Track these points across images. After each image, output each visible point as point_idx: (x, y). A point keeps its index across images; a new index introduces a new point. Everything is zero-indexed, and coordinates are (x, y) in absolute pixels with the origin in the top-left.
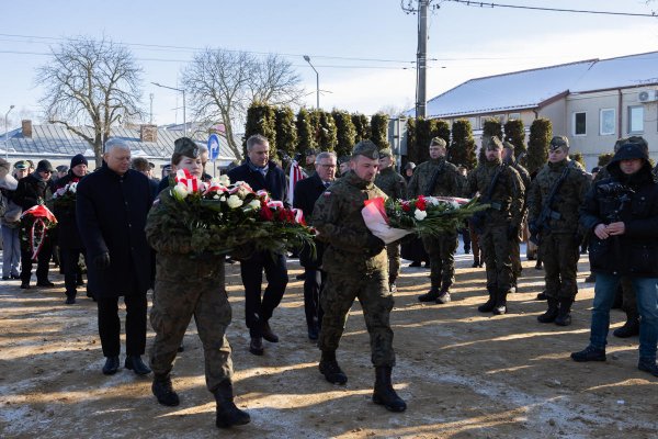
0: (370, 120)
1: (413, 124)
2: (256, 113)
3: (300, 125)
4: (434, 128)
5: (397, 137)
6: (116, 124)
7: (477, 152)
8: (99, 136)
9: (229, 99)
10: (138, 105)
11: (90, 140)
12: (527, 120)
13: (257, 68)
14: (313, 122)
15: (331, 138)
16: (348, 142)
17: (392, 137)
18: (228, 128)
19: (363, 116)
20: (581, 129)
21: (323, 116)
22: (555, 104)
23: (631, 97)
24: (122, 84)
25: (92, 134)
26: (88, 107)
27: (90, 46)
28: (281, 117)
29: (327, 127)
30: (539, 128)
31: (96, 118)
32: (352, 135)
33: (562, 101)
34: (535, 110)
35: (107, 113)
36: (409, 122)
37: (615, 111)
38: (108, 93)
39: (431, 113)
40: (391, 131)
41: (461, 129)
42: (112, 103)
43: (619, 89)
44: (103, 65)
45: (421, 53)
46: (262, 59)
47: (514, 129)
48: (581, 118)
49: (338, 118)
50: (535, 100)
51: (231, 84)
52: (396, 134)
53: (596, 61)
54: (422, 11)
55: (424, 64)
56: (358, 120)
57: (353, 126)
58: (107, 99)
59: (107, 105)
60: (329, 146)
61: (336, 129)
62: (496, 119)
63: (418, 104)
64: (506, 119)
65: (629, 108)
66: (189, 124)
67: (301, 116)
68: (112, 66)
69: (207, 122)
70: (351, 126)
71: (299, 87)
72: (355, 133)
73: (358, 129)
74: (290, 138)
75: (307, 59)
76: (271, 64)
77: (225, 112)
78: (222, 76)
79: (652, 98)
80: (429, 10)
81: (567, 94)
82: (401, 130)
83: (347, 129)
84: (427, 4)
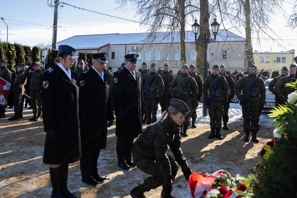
0: (32, 49)
1: (51, 52)
5: (44, 56)
14: (5, 48)
15: (13, 55)
16: (21, 57)
17: (42, 57)
19: (28, 47)
20: (113, 58)
21: (9, 46)
22: (105, 48)
23: (129, 48)
29: (11, 50)
32: (23, 55)
34: (97, 49)
36: (49, 51)
40: (41, 54)
43: (125, 45)
45: (55, 23)
47: (90, 56)
48: (113, 54)
49: (17, 47)
50: (98, 46)
52: (43, 55)
53: (119, 34)
54: (56, 7)
55: (56, 28)
56: (26, 49)
57: (24, 51)
60: (12, 59)
61: (16, 52)
62: (81, 52)
63: (53, 44)
65: (128, 51)
70: (22, 49)
72: (25, 54)
73: (26, 52)
75: (3, 19)
79: (135, 48)
80: (59, 7)
81: (109, 45)
82: (45, 54)
83: (21, 52)
84: (58, 4)
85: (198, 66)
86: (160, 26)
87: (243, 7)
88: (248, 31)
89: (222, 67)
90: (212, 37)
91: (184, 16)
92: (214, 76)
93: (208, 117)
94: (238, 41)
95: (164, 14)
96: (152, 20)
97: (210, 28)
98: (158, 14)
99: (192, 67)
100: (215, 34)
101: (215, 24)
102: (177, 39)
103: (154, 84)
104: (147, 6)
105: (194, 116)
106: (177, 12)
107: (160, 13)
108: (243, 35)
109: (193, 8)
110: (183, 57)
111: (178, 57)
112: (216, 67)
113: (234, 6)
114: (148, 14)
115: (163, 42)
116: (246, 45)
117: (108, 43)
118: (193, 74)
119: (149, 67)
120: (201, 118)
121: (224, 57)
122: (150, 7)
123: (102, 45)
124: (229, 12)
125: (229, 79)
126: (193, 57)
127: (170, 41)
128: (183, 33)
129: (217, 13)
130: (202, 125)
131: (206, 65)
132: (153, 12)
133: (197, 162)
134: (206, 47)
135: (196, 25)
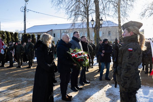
0: (14, 33)
4: (28, 35)
5: (20, 37)
7: (36, 40)
14: (1, 33)
15: (5, 37)
16: (9, 38)
19: (12, 33)
20: (54, 36)
21: (3, 32)
22: (50, 32)
23: (62, 31)
29: (4, 35)
32: (10, 37)
33: (51, 31)
34: (47, 32)
36: (23, 34)
37: (60, 33)
39: (27, 32)
40: (19, 36)
41: (33, 36)
43: (60, 30)
45: (25, 20)
48: (54, 34)
49: (7, 33)
52: (20, 36)
53: (57, 24)
54: (25, 12)
55: (25, 23)
56: (11, 33)
57: (10, 34)
60: (5, 39)
61: (6, 35)
62: (39, 34)
63: (24, 31)
65: (62, 33)
72: (11, 36)
73: (12, 35)
79: (65, 32)
80: (26, 12)
81: (52, 30)
82: (21, 36)
83: (9, 35)
84: (26, 10)
91: (88, 15)
95: (79, 14)
96: (73, 18)
100: (101, 24)
101: (101, 20)
104: (70, 10)
106: (85, 13)
107: (77, 14)
109: (93, 11)
114: (71, 15)
115: (79, 28)
117: (51, 29)
121: (109, 34)
122: (72, 11)
123: (48, 30)
127: (82, 27)
132: (73, 13)
135: (92, 21)
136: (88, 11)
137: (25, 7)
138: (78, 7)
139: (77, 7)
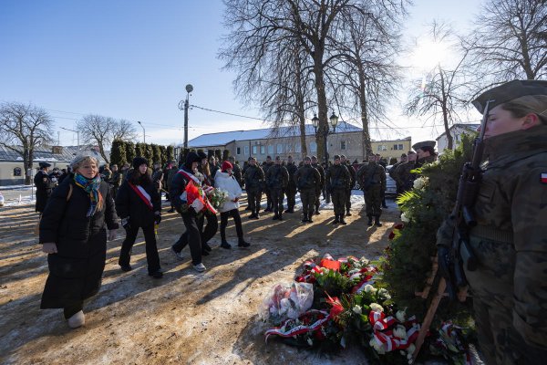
0: (166, 148)
1: (183, 150)
2: (116, 144)
3: (137, 149)
5: (177, 155)
6: (38, 145)
8: (26, 151)
9: (102, 136)
10: (51, 137)
11: (21, 153)
12: (222, 149)
13: (116, 124)
14: (143, 148)
15: (151, 155)
16: (157, 156)
17: (175, 155)
18: (102, 149)
19: (163, 146)
20: (238, 153)
21: (147, 146)
22: (231, 144)
23: (253, 143)
24: (41, 127)
25: (22, 150)
26: (19, 136)
27: (22, 107)
28: (129, 146)
29: (149, 150)
30: (226, 152)
31: (25, 142)
32: (159, 154)
33: (233, 143)
34: (225, 146)
35: (31, 140)
36: (181, 149)
37: (249, 147)
38: (32, 131)
39: (189, 146)
42: (35, 135)
43: (250, 140)
44: (29, 117)
45: (186, 124)
46: (119, 122)
47: (218, 152)
48: (239, 149)
49: (153, 147)
50: (224, 143)
51: (103, 130)
52: (176, 153)
53: (243, 131)
54: (186, 110)
55: (187, 128)
56: (162, 148)
58: (32, 133)
59: (32, 137)
61: (152, 151)
62: (212, 149)
63: (185, 142)
64: (216, 149)
65: (252, 147)
66: (81, 146)
67: (137, 145)
68: (35, 118)
69: (90, 146)
70: (159, 150)
71: (136, 133)
73: (162, 151)
74: (133, 154)
75: (139, 123)
76: (123, 123)
77: (100, 142)
78: (98, 127)
79: (258, 144)
80: (189, 110)
81: (234, 141)
82: (179, 152)
84: (188, 107)
85: (319, 157)
86: (282, 121)
87: (359, 100)
88: (365, 122)
89: (342, 156)
90: (331, 129)
91: (302, 111)
92: (336, 166)
93: (331, 203)
94: (356, 132)
95: (285, 110)
96: (274, 117)
97: (329, 121)
98: (279, 110)
99: (313, 158)
100: (334, 126)
101: (334, 117)
102: (298, 133)
103: (279, 176)
105: (318, 204)
106: (297, 107)
107: (281, 110)
108: (360, 125)
110: (304, 149)
111: (299, 149)
112: (337, 157)
113: (351, 99)
114: (270, 112)
116: (364, 134)
118: (315, 165)
119: (273, 160)
120: (324, 205)
121: (343, 147)
122: (272, 105)
123: (228, 142)
124: (346, 105)
125: (349, 167)
126: (313, 148)
127: (292, 135)
128: (303, 127)
129: (335, 107)
130: (326, 212)
131: (327, 156)
132: (274, 109)
133: (324, 246)
134: (326, 139)
135: (315, 119)
136: (302, 103)
137: (187, 101)
138: (283, 98)
139: (281, 96)
